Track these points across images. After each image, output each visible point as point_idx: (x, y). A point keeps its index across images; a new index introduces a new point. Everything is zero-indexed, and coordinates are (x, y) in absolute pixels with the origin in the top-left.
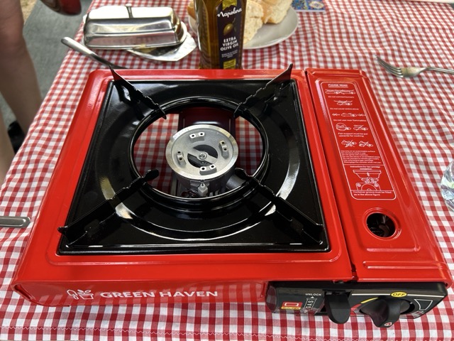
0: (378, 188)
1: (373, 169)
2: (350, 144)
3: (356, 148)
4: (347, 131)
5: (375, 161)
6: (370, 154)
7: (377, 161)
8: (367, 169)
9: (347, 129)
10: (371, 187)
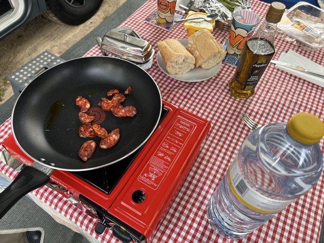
0: (152, 181)
1: (159, 171)
2: (161, 155)
3: (162, 158)
4: (166, 148)
5: (164, 168)
6: (165, 164)
7: (165, 169)
8: (156, 170)
9: (167, 147)
10: (150, 179)
